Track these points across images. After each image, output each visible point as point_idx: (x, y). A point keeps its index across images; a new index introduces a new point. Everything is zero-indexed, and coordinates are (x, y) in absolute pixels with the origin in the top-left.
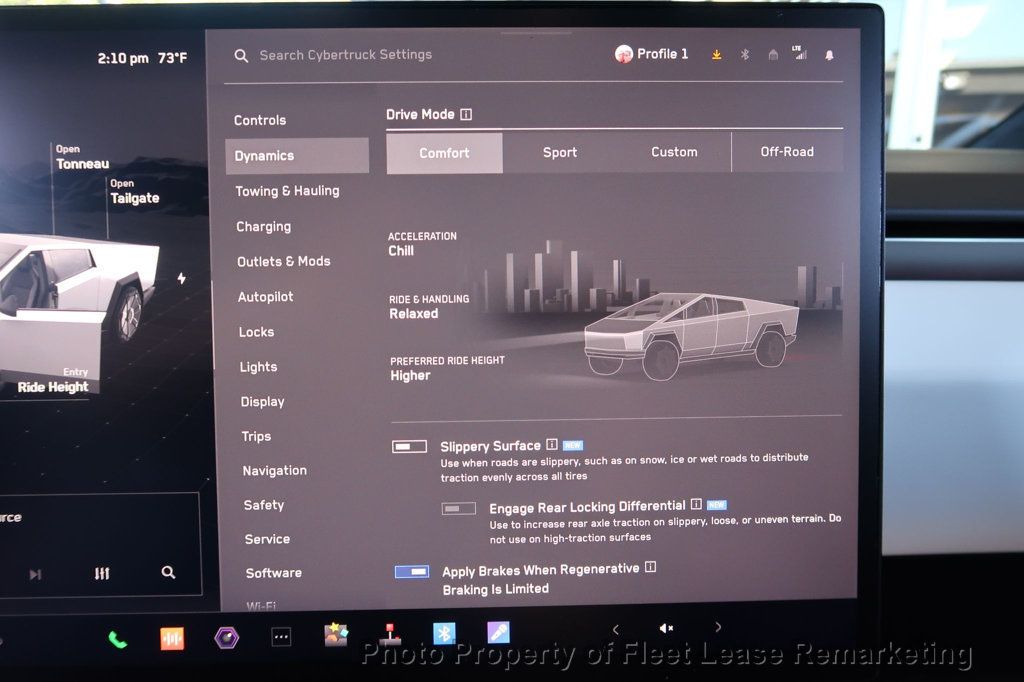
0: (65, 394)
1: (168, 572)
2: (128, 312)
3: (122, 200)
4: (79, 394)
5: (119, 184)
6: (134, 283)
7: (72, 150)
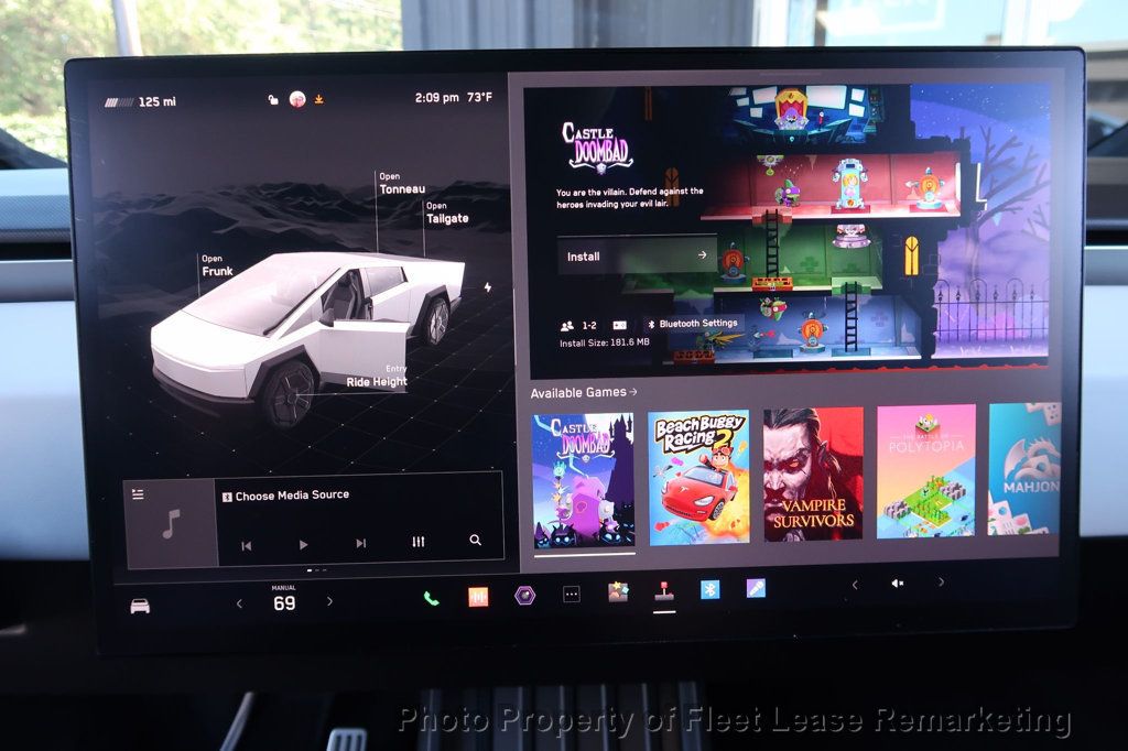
0: (388, 388)
1: (475, 540)
2: (436, 320)
3: (436, 220)
4: (399, 388)
5: (434, 207)
6: (440, 296)
7: (393, 177)
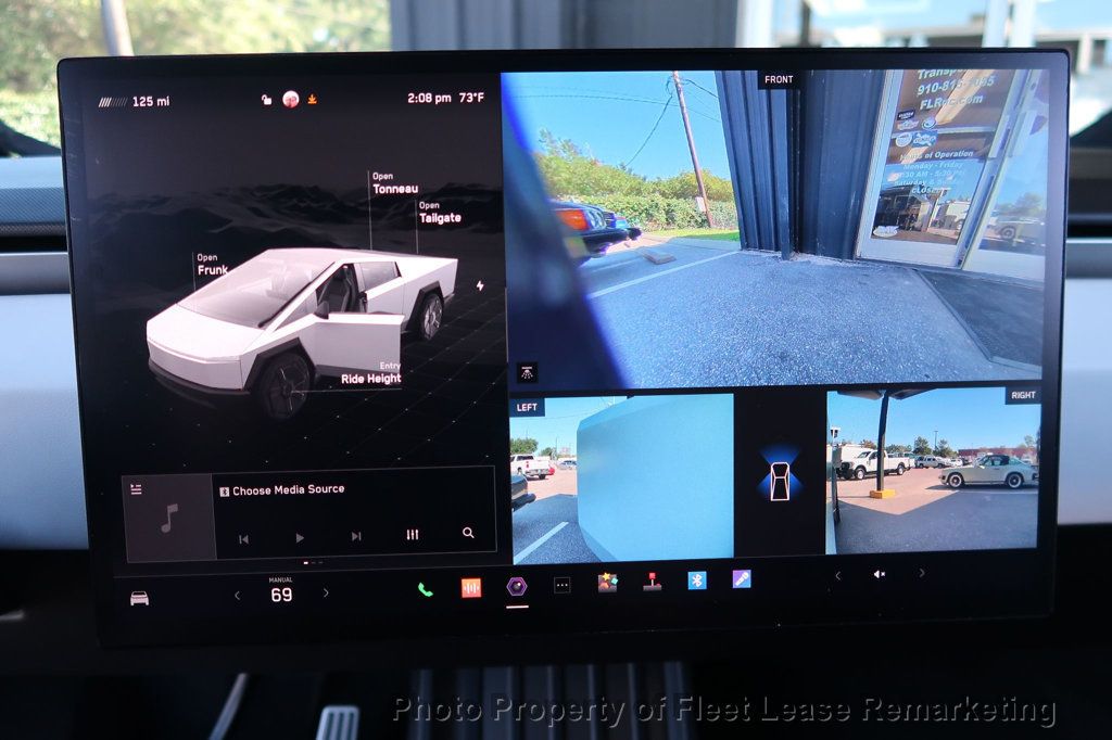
0: (382, 385)
1: (468, 532)
2: (431, 315)
3: (429, 219)
4: (393, 385)
5: (427, 206)
6: (434, 291)
7: (386, 177)
